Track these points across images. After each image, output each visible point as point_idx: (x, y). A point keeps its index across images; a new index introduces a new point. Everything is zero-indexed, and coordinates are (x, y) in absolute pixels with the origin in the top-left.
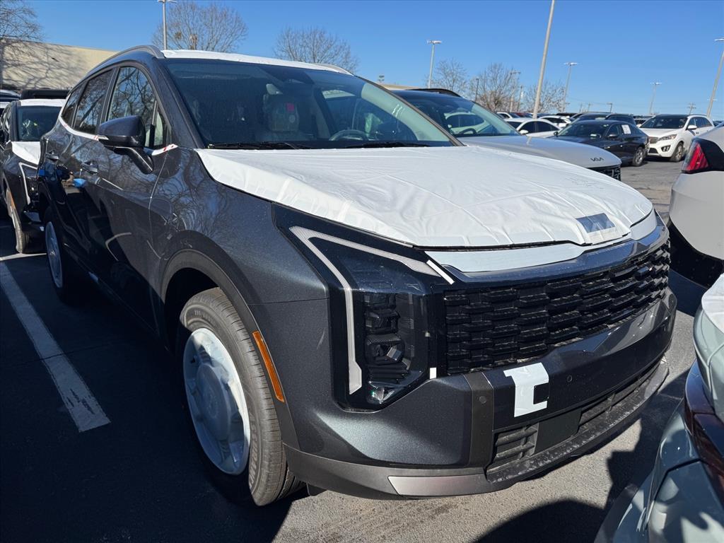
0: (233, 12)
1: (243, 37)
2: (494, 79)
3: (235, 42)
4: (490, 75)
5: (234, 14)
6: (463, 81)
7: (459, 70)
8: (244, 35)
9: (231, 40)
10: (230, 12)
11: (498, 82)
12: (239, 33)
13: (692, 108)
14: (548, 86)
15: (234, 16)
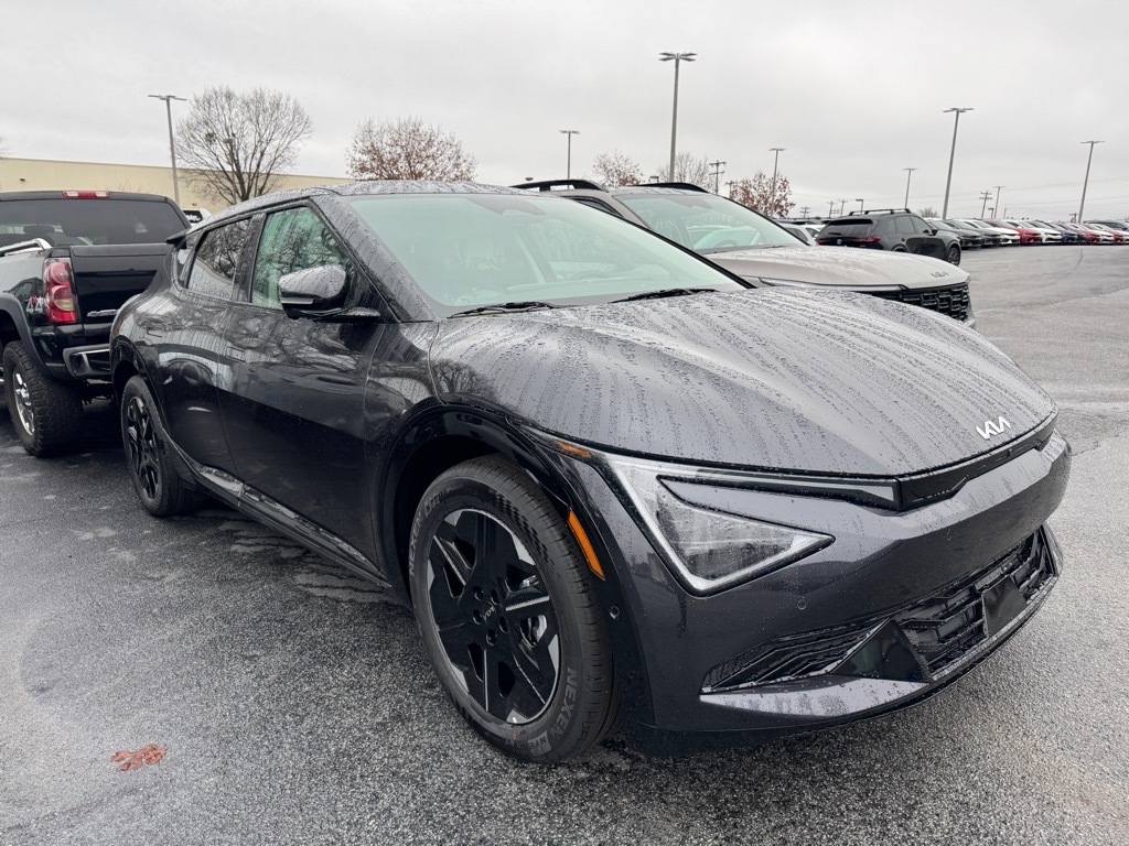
0: (288, 100)
1: (307, 136)
3: (293, 143)
5: (291, 102)
7: (628, 167)
8: (308, 133)
9: (288, 140)
10: (283, 101)
13: (986, 198)
14: (764, 182)
15: (291, 106)
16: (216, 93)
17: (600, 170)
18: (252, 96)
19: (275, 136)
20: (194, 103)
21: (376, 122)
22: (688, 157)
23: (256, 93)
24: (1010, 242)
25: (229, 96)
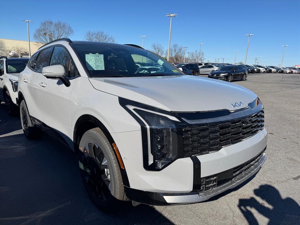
0: (67, 25)
1: (72, 35)
2: (175, 51)
4: (173, 49)
5: (68, 25)
6: (162, 51)
7: (161, 47)
8: (72, 34)
10: (66, 25)
11: (177, 51)
12: (70, 32)
13: (256, 60)
14: (197, 53)
15: (68, 26)
16: (47, 22)
17: (153, 48)
18: (57, 23)
19: (63, 34)
20: (41, 24)
21: (91, 31)
22: (177, 45)
23: (58, 22)
24: (263, 72)
25: (51, 23)
